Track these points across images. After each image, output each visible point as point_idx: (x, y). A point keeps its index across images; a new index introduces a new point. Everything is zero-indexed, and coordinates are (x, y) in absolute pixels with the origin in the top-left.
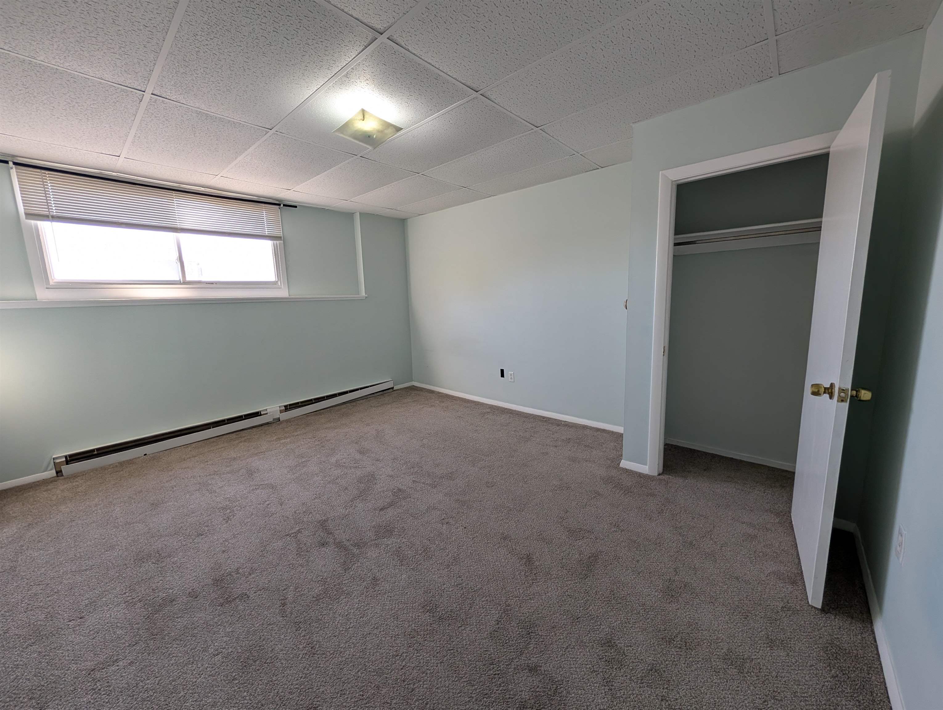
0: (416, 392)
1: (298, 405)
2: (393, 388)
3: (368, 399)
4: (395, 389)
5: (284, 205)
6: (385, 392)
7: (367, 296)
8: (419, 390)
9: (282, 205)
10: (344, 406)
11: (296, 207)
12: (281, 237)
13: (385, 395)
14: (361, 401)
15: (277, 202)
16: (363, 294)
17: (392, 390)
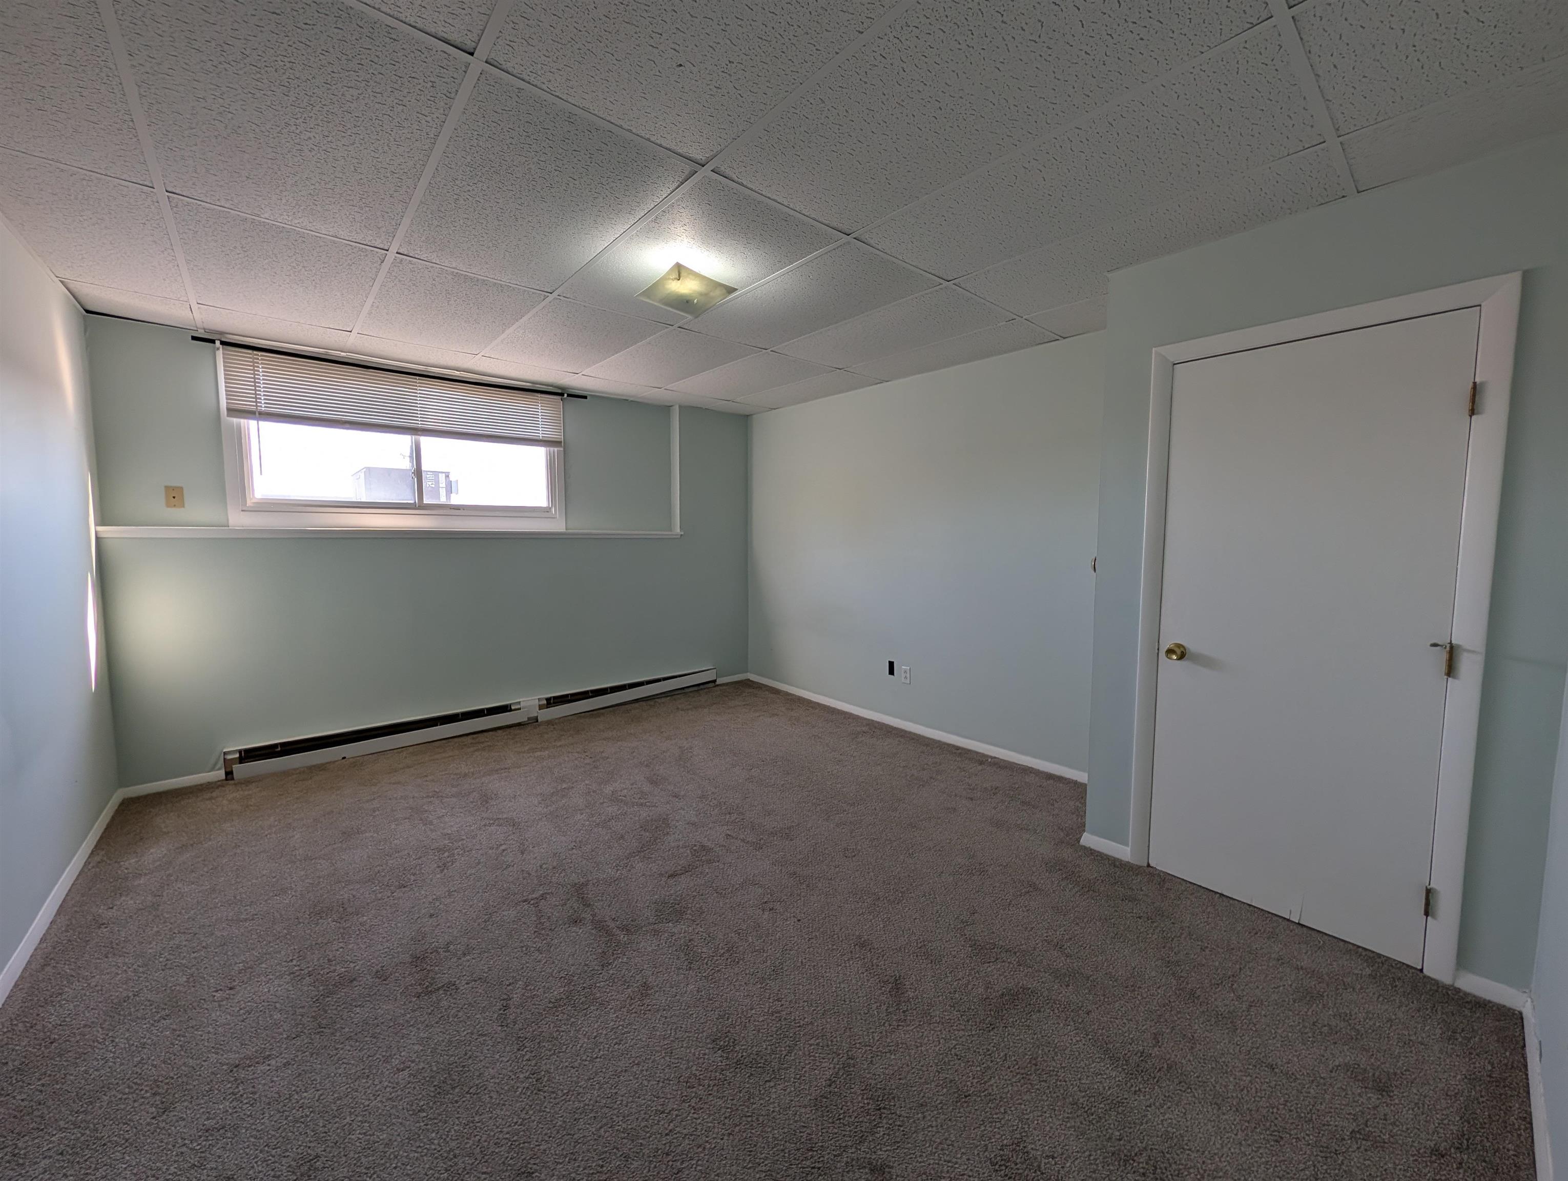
0: (751, 690)
1: (566, 699)
2: (714, 681)
3: (674, 697)
4: (718, 683)
5: (569, 395)
6: (702, 687)
7: (682, 533)
8: (757, 688)
9: (566, 395)
10: (637, 705)
11: (585, 397)
12: (561, 442)
13: (700, 691)
14: (663, 700)
15: (560, 391)
16: (677, 529)
17: (711, 685)
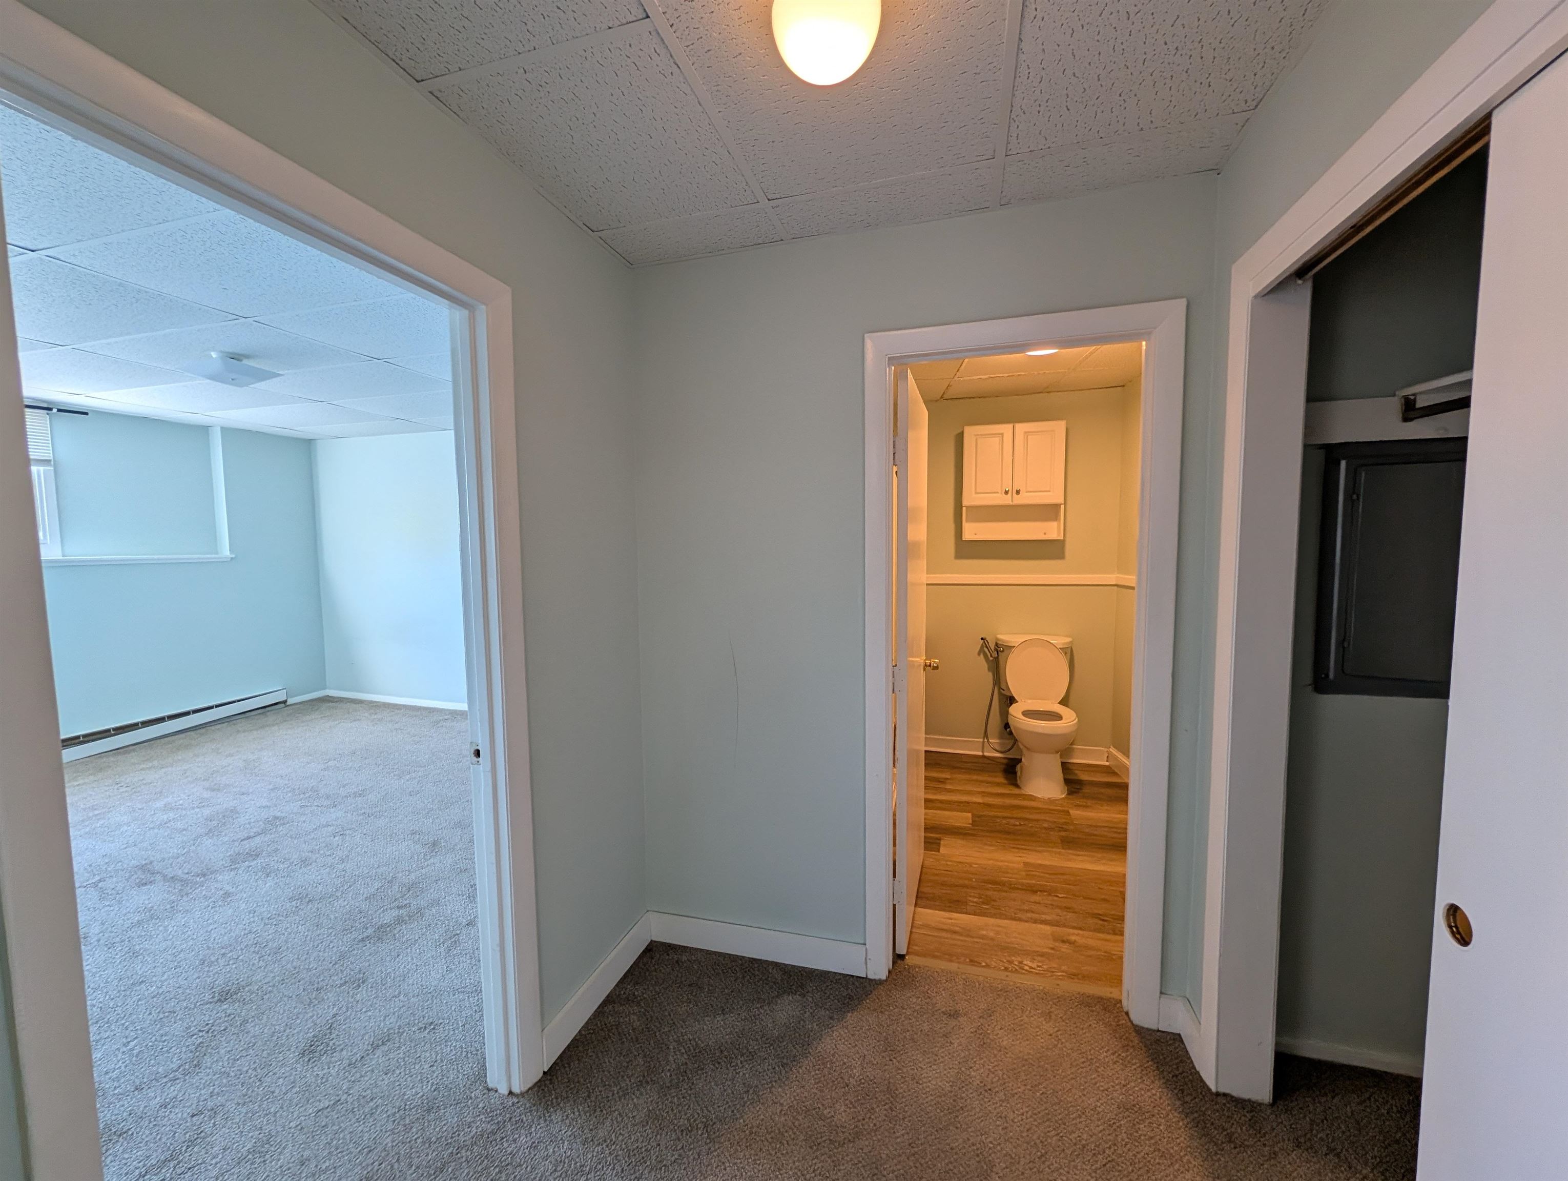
0: (328, 705)
2: (285, 702)
4: (288, 703)
7: (233, 556)
8: (337, 702)
9: (55, 410)
11: (86, 414)
12: (50, 461)
13: (268, 713)
14: (218, 726)
15: (45, 405)
16: (226, 551)
17: (283, 705)
